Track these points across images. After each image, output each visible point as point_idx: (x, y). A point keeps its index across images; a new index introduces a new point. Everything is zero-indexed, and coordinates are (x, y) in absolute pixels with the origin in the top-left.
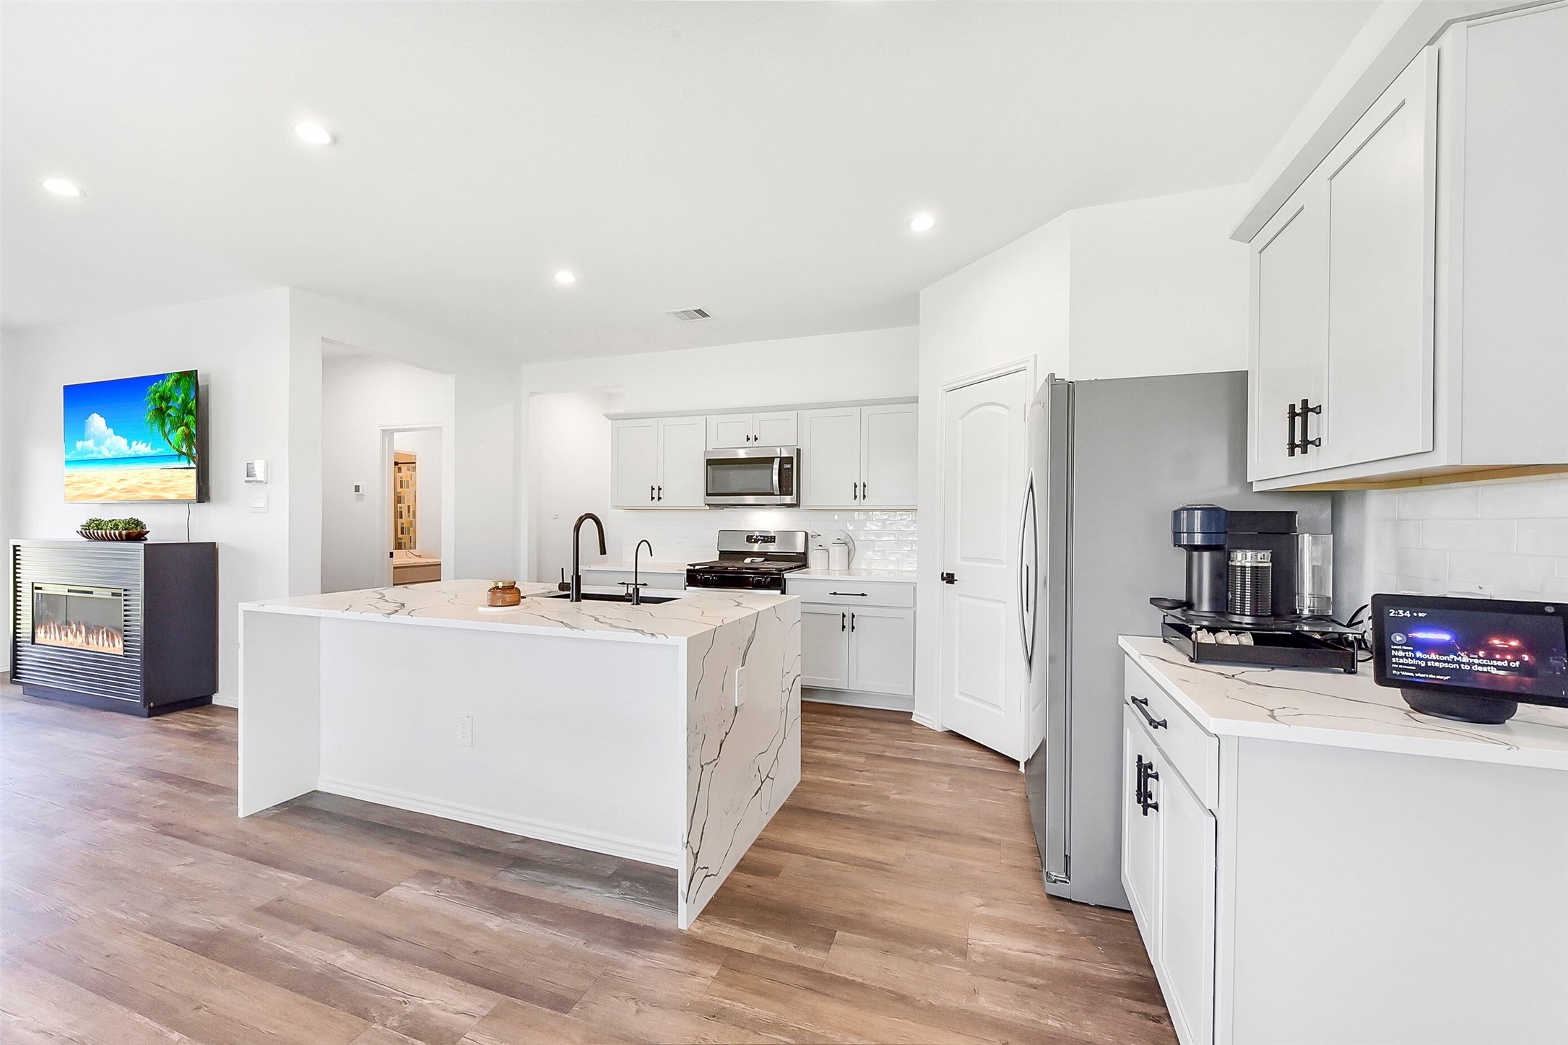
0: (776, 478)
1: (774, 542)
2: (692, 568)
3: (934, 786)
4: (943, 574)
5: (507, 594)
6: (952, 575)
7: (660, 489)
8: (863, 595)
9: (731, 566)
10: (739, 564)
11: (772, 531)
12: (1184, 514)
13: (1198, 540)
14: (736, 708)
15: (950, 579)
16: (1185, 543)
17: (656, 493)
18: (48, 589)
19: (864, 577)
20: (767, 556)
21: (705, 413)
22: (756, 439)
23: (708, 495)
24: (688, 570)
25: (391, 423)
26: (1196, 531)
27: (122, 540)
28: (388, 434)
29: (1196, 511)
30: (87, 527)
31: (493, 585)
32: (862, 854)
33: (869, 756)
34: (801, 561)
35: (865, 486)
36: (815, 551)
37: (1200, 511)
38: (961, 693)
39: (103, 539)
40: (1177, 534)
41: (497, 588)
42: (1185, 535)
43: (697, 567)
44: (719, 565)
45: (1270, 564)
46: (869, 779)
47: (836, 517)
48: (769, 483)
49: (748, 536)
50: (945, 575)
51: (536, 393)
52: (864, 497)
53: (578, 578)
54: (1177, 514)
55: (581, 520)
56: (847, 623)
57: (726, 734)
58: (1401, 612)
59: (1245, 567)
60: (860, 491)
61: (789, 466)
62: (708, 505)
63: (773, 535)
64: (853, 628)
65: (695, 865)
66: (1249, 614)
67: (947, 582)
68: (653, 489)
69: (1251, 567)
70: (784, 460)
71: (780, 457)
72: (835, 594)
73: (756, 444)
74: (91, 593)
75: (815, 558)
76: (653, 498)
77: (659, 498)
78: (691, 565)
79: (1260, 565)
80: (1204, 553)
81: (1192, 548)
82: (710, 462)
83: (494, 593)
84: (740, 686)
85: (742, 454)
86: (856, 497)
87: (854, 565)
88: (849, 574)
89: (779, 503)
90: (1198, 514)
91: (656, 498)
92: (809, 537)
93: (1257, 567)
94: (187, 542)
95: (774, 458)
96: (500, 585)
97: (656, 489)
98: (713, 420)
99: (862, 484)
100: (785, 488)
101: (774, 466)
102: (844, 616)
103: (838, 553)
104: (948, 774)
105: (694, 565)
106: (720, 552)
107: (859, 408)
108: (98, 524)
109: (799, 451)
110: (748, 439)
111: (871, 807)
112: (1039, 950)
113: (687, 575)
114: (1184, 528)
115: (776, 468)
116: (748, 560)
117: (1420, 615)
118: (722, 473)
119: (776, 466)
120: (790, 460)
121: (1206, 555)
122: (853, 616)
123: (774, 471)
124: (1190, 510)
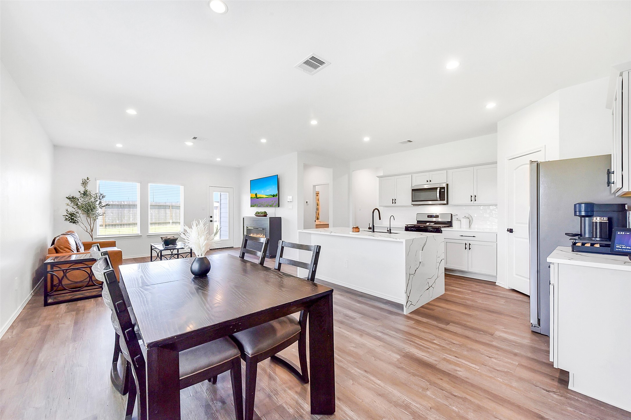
0: (438, 195)
1: (438, 217)
2: (407, 226)
3: (497, 301)
4: (508, 229)
5: (356, 229)
6: (512, 229)
7: (395, 200)
8: (474, 236)
9: (422, 225)
10: (425, 225)
11: (438, 214)
12: (577, 205)
13: (583, 214)
14: (420, 262)
15: (511, 231)
16: (578, 215)
17: (394, 201)
18: (249, 228)
19: (476, 230)
20: (436, 223)
21: (412, 173)
22: (430, 181)
23: (412, 201)
24: (405, 227)
25: (315, 184)
26: (582, 211)
27: (263, 216)
28: (314, 186)
29: (582, 204)
30: (256, 213)
31: (353, 227)
32: (463, 311)
33: (472, 291)
34: (449, 224)
35: (475, 196)
36: (455, 221)
37: (584, 204)
38: (516, 274)
39: (259, 216)
40: (575, 212)
41: (354, 227)
42: (578, 212)
43: (409, 226)
44: (417, 225)
45: (608, 221)
46: (471, 296)
47: (464, 208)
48: (436, 197)
49: (428, 216)
50: (509, 229)
51: (354, 171)
52: (475, 200)
53: (374, 226)
54: (575, 205)
55: (374, 210)
56: (467, 246)
57: (417, 268)
58: (621, 233)
59: (597, 222)
60: (474, 198)
61: (443, 190)
62: (413, 205)
63: (438, 215)
64: (470, 249)
65: (408, 299)
66: (599, 237)
67: (510, 232)
68: (393, 200)
69: (599, 222)
70: (441, 188)
71: (440, 187)
72: (462, 236)
73: (431, 183)
74: (258, 229)
75: (454, 223)
76: (393, 203)
77: (395, 203)
78: (406, 225)
79: (603, 221)
80: (586, 218)
81: (582, 216)
82: (413, 190)
83: (353, 229)
84: (421, 256)
85: (426, 187)
86: (471, 200)
87: (472, 226)
88: (470, 229)
89: (440, 203)
90: (583, 205)
91: (394, 203)
92: (453, 216)
93: (602, 222)
94: (275, 217)
95: (437, 188)
96: (355, 227)
97: (394, 200)
98: (414, 175)
99: (474, 196)
100: (442, 198)
101: (437, 190)
102: (466, 244)
103: (465, 222)
104: (505, 300)
105: (408, 225)
106: (418, 221)
107: (473, 167)
108: (258, 213)
109: (447, 185)
110: (427, 181)
111: (469, 302)
112: (520, 340)
113: (405, 228)
114: (577, 210)
115: (438, 191)
116: (428, 224)
117: (627, 233)
118: (417, 193)
119: (438, 190)
120: (444, 188)
121: (587, 219)
122: (470, 244)
123: (437, 192)
124: (580, 204)
